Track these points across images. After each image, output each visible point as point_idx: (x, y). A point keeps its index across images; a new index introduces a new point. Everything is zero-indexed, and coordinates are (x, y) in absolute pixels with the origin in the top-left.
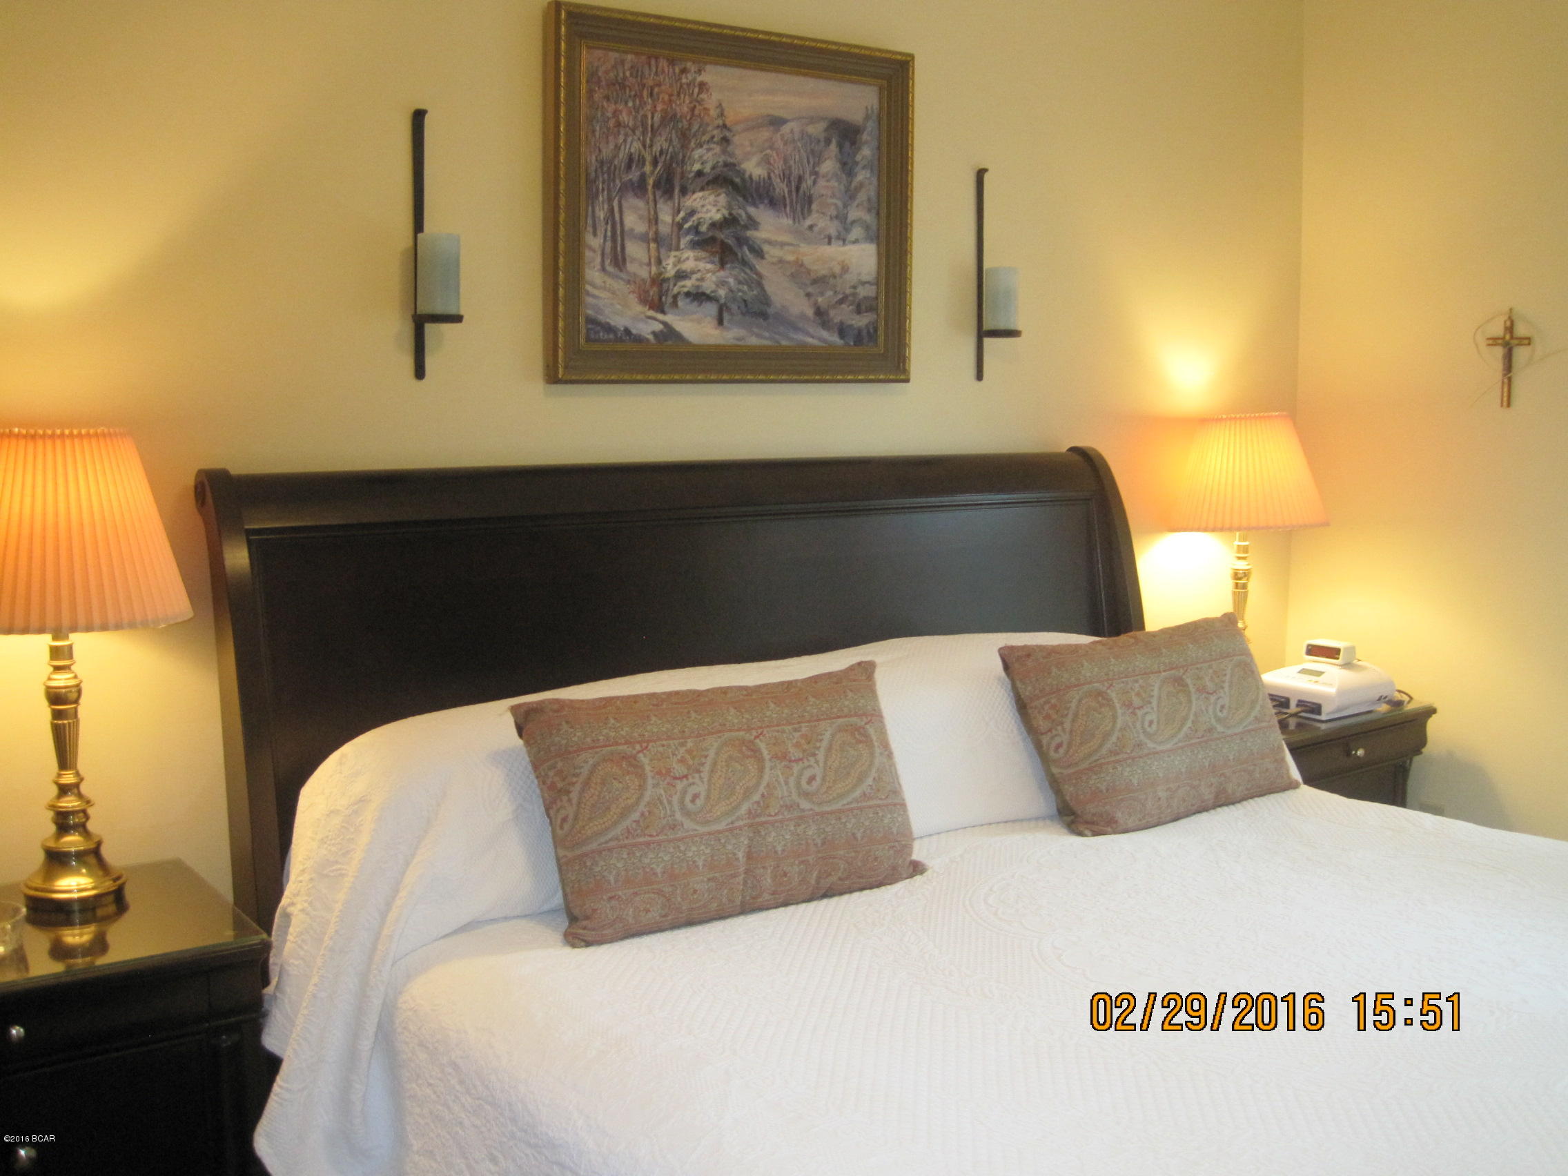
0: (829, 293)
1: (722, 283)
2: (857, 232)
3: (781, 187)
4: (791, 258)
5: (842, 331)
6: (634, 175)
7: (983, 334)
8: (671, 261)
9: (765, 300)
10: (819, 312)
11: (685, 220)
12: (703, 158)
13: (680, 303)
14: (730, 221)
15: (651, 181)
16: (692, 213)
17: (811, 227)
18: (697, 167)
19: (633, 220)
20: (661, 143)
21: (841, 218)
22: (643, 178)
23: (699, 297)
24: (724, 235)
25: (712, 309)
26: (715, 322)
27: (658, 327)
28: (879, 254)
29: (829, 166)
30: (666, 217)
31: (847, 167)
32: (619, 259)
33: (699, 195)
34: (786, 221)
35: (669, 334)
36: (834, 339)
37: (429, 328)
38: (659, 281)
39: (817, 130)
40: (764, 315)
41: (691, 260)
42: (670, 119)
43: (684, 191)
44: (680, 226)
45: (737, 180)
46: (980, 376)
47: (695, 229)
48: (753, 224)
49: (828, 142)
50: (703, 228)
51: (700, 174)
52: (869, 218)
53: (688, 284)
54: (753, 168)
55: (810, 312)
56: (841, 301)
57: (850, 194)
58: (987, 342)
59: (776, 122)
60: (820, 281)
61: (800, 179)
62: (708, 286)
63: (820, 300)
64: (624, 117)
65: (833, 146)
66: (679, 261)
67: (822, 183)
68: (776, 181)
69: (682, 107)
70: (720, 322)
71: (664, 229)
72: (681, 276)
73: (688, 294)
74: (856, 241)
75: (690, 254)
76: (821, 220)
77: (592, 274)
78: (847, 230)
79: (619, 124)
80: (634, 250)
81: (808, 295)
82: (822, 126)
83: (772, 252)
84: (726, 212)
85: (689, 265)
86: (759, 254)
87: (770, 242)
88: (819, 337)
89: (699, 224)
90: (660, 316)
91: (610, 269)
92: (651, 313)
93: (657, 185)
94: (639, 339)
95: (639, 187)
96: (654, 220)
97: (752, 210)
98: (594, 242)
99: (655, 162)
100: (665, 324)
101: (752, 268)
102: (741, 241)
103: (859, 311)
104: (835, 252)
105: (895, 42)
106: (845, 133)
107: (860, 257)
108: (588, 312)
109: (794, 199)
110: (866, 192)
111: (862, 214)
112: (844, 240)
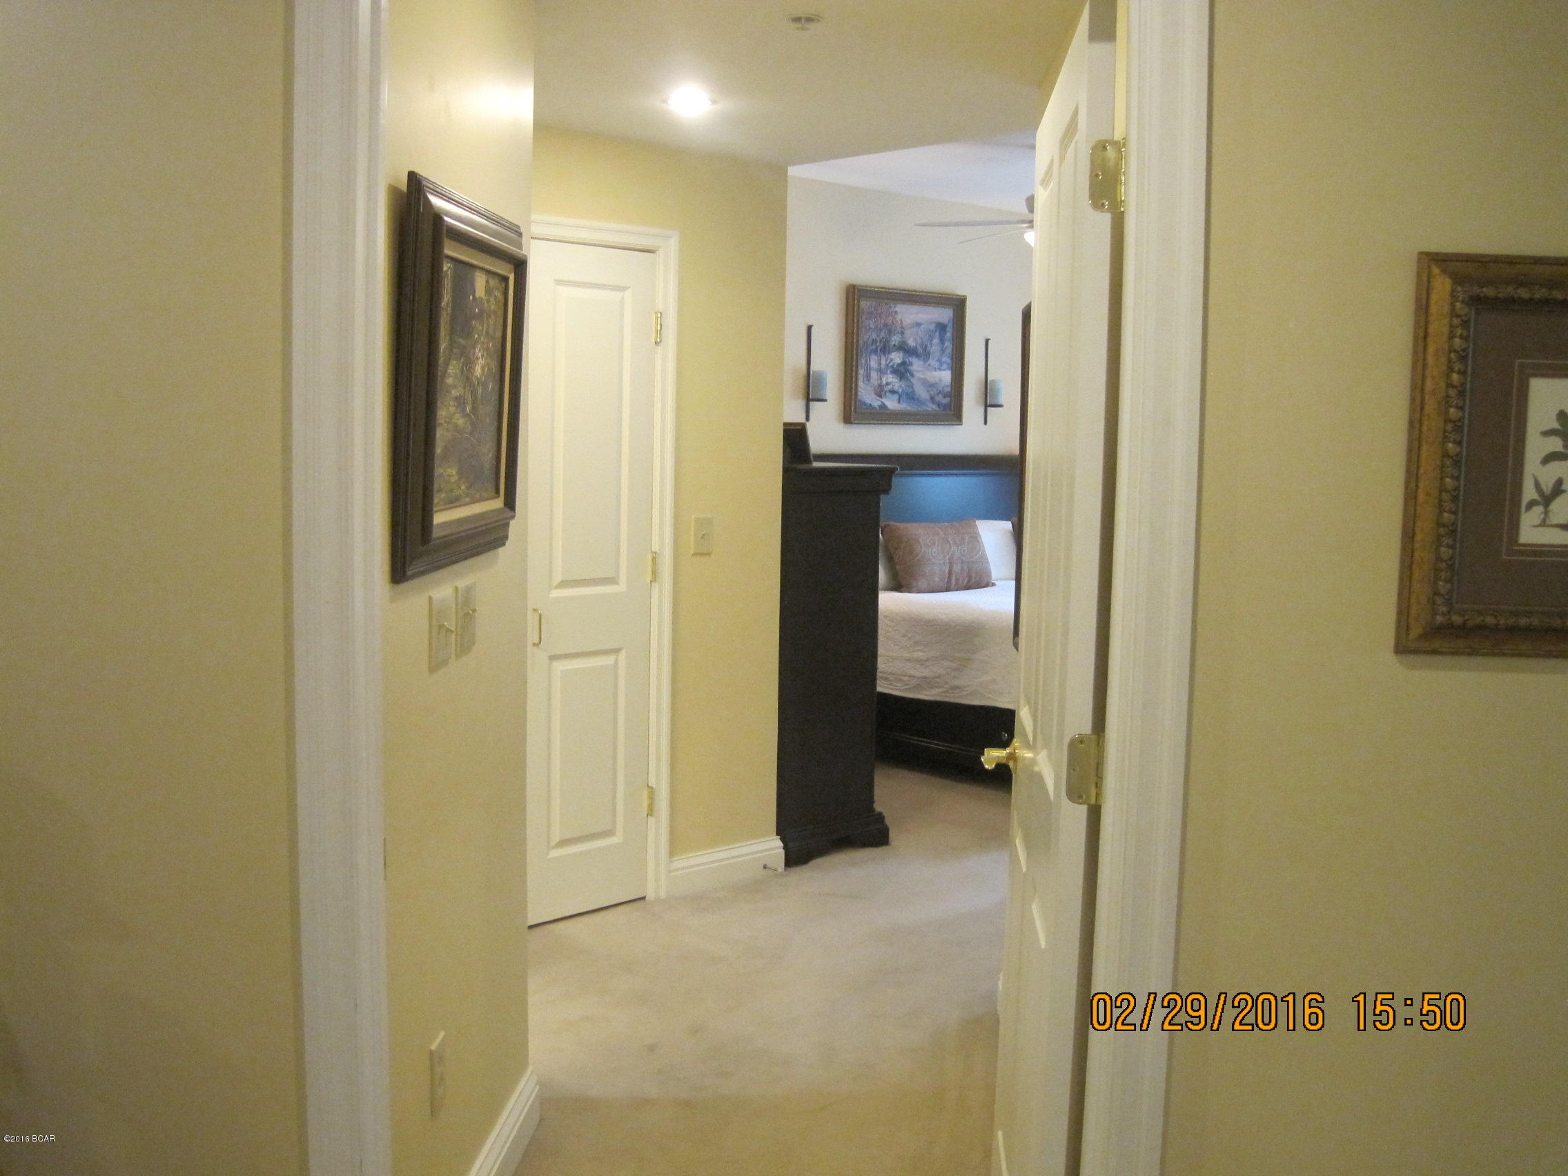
0: (935, 390)
1: (900, 386)
2: (945, 366)
3: (920, 350)
4: (922, 377)
5: (939, 405)
6: (874, 347)
7: (986, 406)
8: (885, 378)
9: (914, 392)
10: (932, 398)
11: (889, 363)
12: (895, 339)
13: (887, 394)
14: (904, 363)
15: (879, 349)
16: (892, 360)
17: (929, 365)
18: (893, 343)
19: (873, 364)
20: (883, 334)
21: (939, 361)
22: (877, 348)
23: (893, 392)
24: (902, 369)
25: (896, 397)
27: (880, 403)
28: (952, 373)
29: (936, 341)
30: (883, 362)
31: (942, 340)
32: (868, 377)
33: (893, 354)
34: (921, 363)
35: (883, 406)
36: (935, 407)
37: (812, 404)
38: (880, 386)
39: (932, 327)
40: (913, 399)
41: (890, 378)
42: (886, 325)
43: (889, 353)
44: (888, 365)
45: (906, 348)
46: (986, 422)
47: (892, 366)
48: (911, 364)
49: (936, 331)
50: (895, 366)
51: (894, 345)
52: (949, 360)
53: (889, 387)
54: (911, 343)
55: (928, 397)
56: (939, 393)
57: (943, 351)
58: (989, 409)
59: (918, 325)
60: (932, 385)
61: (926, 346)
62: (896, 388)
63: (932, 393)
64: (872, 326)
65: (937, 334)
66: (887, 379)
67: (933, 347)
68: (918, 346)
69: (889, 321)
70: (899, 402)
71: (883, 367)
72: (888, 384)
73: (890, 391)
74: (944, 370)
75: (890, 376)
76: (933, 362)
77: (861, 384)
78: (942, 366)
79: (870, 328)
80: (874, 375)
81: (928, 391)
82: (934, 325)
83: (917, 375)
84: (902, 360)
85: (890, 380)
86: (912, 375)
87: (916, 371)
88: (931, 407)
89: (894, 364)
90: (881, 399)
91: (865, 382)
92: (878, 398)
93: (881, 350)
94: (874, 408)
95: (875, 352)
96: (880, 364)
97: (910, 359)
98: (861, 372)
99: (880, 342)
100: (882, 402)
101: (910, 380)
102: (907, 370)
103: (944, 397)
104: (937, 374)
105: (960, 292)
106: (941, 327)
107: (946, 376)
108: (859, 398)
109: (924, 355)
110: (949, 350)
111: (946, 359)
112: (940, 369)
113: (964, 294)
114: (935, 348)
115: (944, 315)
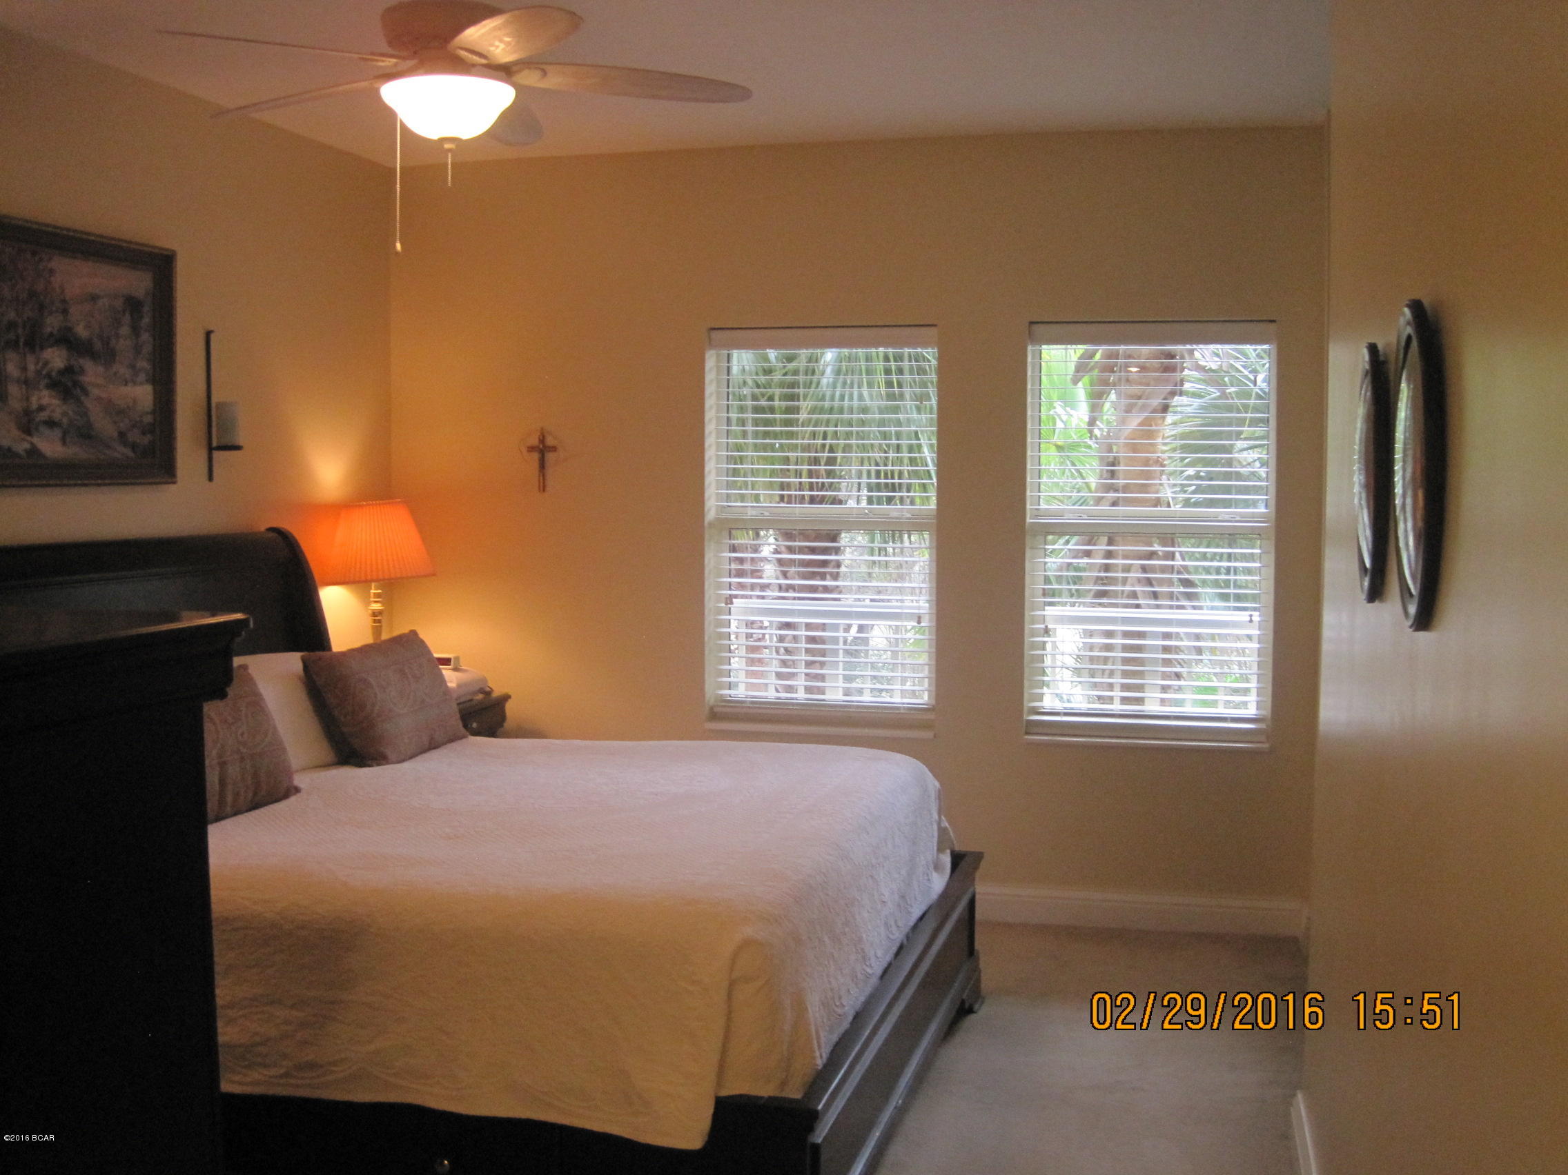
0: (127, 421)
1: (65, 414)
2: (142, 377)
3: (97, 346)
4: (104, 395)
5: (134, 447)
6: (12, 337)
7: (211, 449)
8: (35, 398)
9: (89, 425)
10: (122, 435)
11: (42, 368)
12: (52, 323)
13: (40, 429)
14: (69, 369)
15: (22, 340)
16: (47, 362)
17: (115, 374)
18: (49, 330)
19: (12, 368)
20: (28, 312)
21: (133, 367)
22: (17, 337)
23: (51, 424)
24: (65, 379)
25: (58, 432)
26: (61, 442)
27: (28, 446)
28: (154, 391)
29: (125, 330)
30: (31, 367)
31: (136, 330)
33: (50, 350)
34: (101, 369)
35: (34, 452)
36: (130, 454)
38: (28, 413)
39: (119, 303)
40: (89, 437)
41: (46, 398)
42: (33, 294)
43: (41, 349)
44: (39, 373)
45: (72, 340)
46: (210, 478)
47: (48, 374)
48: (82, 371)
49: (124, 311)
50: (53, 375)
51: (51, 335)
52: (149, 367)
53: (45, 415)
54: (81, 331)
55: (115, 434)
56: (134, 426)
57: (137, 349)
58: (216, 454)
59: (94, 298)
60: (121, 412)
61: (109, 338)
62: (57, 416)
63: (121, 425)
64: (7, 295)
65: (127, 316)
66: (39, 398)
67: (121, 341)
68: (95, 340)
69: (40, 287)
70: (64, 442)
71: (31, 375)
72: (41, 408)
73: (45, 423)
74: (141, 384)
75: (45, 393)
76: (122, 370)
78: (136, 376)
80: (13, 390)
81: (115, 423)
82: (120, 301)
83: (93, 392)
84: (65, 363)
85: (45, 401)
86: (86, 393)
87: (91, 384)
88: (121, 452)
89: (51, 371)
90: (29, 438)
92: (24, 436)
93: (26, 343)
94: (17, 455)
95: (15, 345)
96: (25, 369)
97: (81, 361)
99: (24, 327)
100: (32, 444)
101: (82, 405)
102: (76, 383)
103: (143, 433)
104: (129, 390)
105: (164, 240)
106: (133, 305)
107: (143, 394)
109: (107, 356)
110: (147, 349)
111: (143, 364)
112: (135, 383)
113: (167, 245)
114: (123, 344)
115: (139, 283)
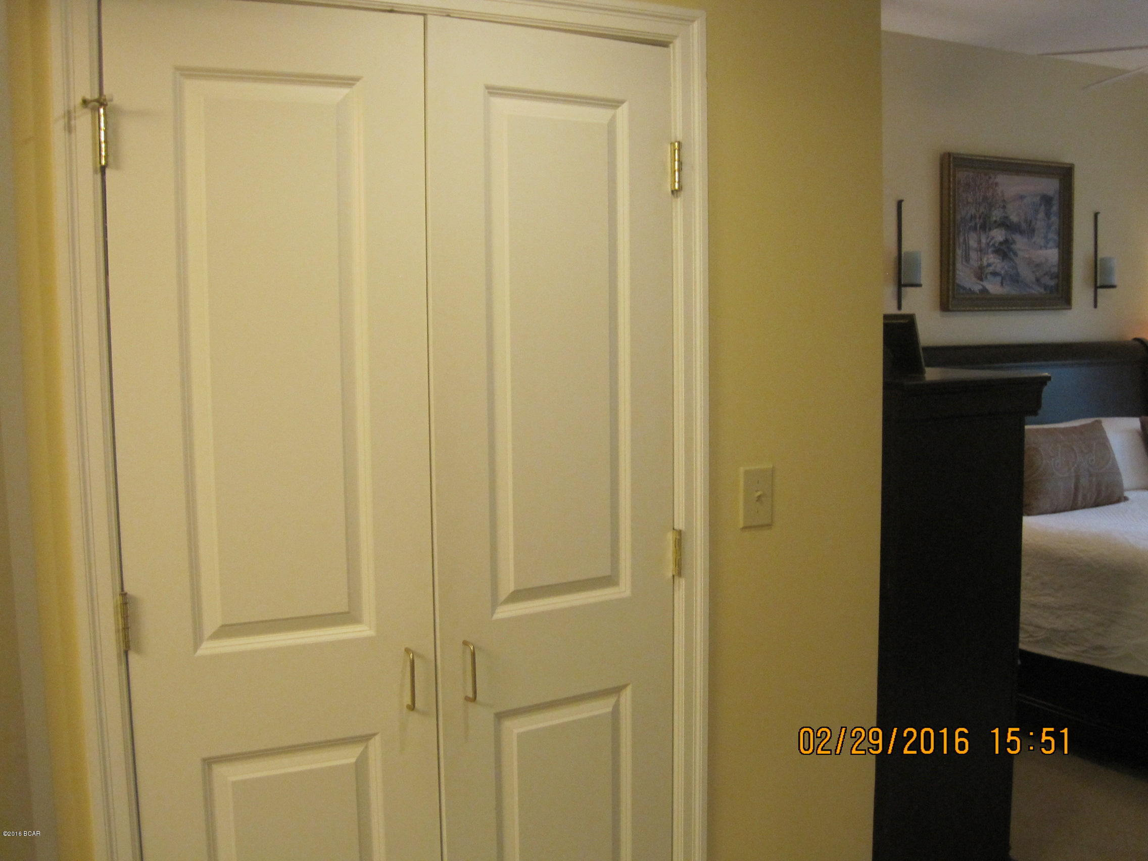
0: (1041, 271)
1: (1003, 268)
2: (1051, 244)
3: (1024, 226)
4: (1027, 256)
5: (1046, 287)
6: (972, 224)
7: (1096, 288)
8: (985, 259)
9: (1018, 274)
10: (1038, 280)
11: (990, 242)
12: (996, 215)
13: (988, 277)
14: (1006, 241)
15: (978, 226)
16: (993, 238)
17: (1034, 242)
18: (994, 218)
19: (973, 243)
20: (982, 210)
21: (1046, 237)
22: (976, 224)
23: (995, 274)
24: (1003, 247)
25: (999, 279)
26: (1000, 284)
27: (981, 287)
28: (1059, 253)
29: (1041, 215)
30: (984, 241)
31: (1048, 215)
32: (967, 258)
33: (995, 230)
34: (1025, 240)
35: (984, 291)
36: (1042, 290)
37: (903, 289)
38: (981, 268)
39: (1037, 199)
40: (1018, 282)
41: (992, 259)
42: (985, 198)
43: (990, 229)
44: (988, 244)
45: (1008, 224)
46: (1096, 306)
47: (993, 245)
48: (1014, 242)
49: (1041, 205)
50: (997, 245)
51: (995, 222)
52: (1056, 237)
53: (991, 269)
54: (1014, 218)
55: (1034, 279)
56: (1045, 275)
57: (1049, 227)
58: (1099, 291)
59: (1022, 197)
60: (1037, 266)
61: (1031, 221)
62: (998, 269)
63: (1037, 274)
64: (970, 200)
65: (1043, 207)
66: (988, 259)
67: (1038, 223)
68: (1022, 223)
69: (989, 194)
70: (1002, 284)
71: (983, 246)
72: (989, 265)
73: (991, 273)
74: (1051, 248)
75: (992, 256)
76: (1038, 239)
77: (959, 265)
78: (1048, 243)
79: (968, 203)
80: (973, 255)
81: (1033, 272)
82: (1038, 198)
83: (1020, 254)
84: (1004, 238)
85: (991, 260)
86: (1015, 254)
87: (1020, 250)
88: (1037, 290)
89: (995, 243)
90: (981, 283)
91: (964, 263)
92: (979, 282)
93: (981, 227)
94: (973, 293)
95: (975, 229)
96: (979, 242)
97: (1014, 236)
98: (959, 252)
99: (980, 218)
100: (982, 285)
101: (1014, 262)
102: (1010, 250)
103: (1051, 279)
104: (1043, 252)
105: (1067, 159)
106: (1047, 200)
107: (1052, 255)
108: (957, 281)
109: (1028, 230)
110: (1055, 227)
111: (1053, 236)
112: (1046, 248)
113: (1071, 162)
114: (1040, 224)
115: (1051, 186)
